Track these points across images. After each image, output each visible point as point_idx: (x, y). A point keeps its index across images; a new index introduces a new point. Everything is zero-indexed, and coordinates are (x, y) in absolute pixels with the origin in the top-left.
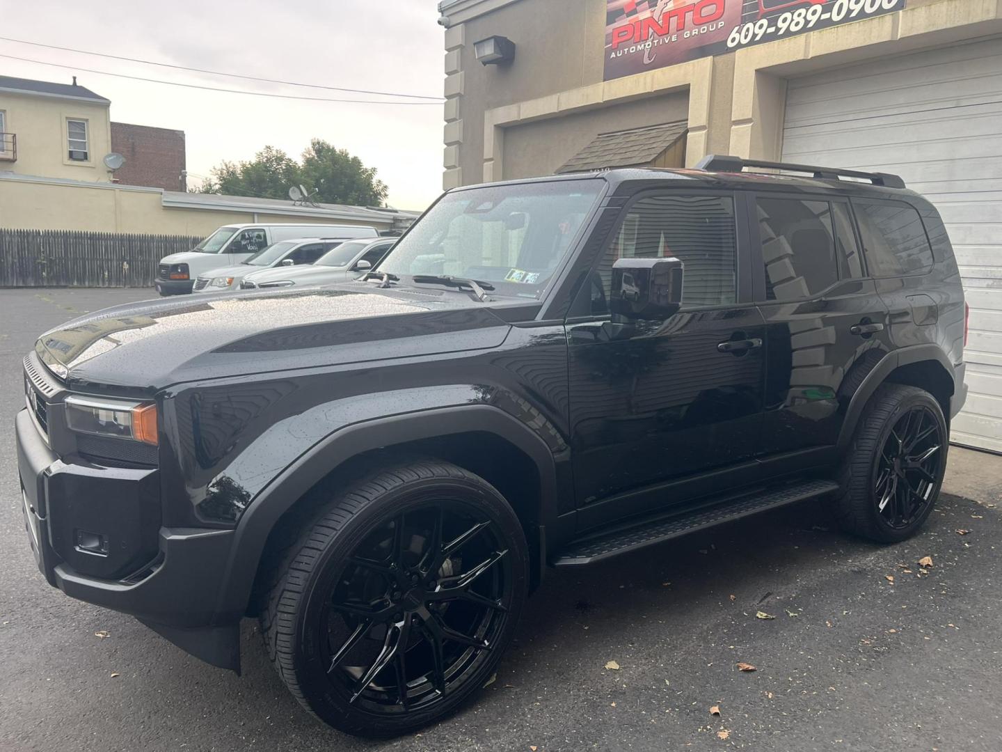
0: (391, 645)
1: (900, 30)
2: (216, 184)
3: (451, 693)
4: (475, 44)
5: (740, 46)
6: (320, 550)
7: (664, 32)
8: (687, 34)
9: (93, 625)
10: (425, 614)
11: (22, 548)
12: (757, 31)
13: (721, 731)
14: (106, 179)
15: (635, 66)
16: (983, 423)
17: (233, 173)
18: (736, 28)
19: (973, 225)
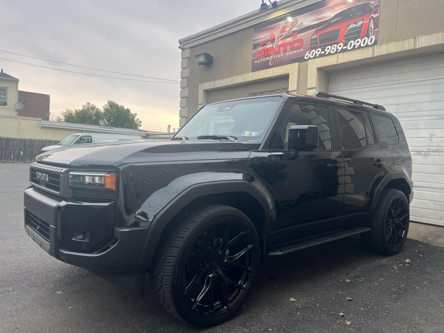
0: (207, 285)
1: (375, 53)
2: (63, 119)
3: (231, 308)
4: (196, 56)
5: (310, 58)
6: (184, 238)
7: (278, 52)
8: (287, 54)
9: (53, 289)
10: (220, 272)
11: (8, 261)
12: (317, 53)
13: (347, 322)
14: (14, 114)
15: (266, 66)
16: (416, 211)
17: (71, 114)
18: (308, 52)
19: (407, 130)
